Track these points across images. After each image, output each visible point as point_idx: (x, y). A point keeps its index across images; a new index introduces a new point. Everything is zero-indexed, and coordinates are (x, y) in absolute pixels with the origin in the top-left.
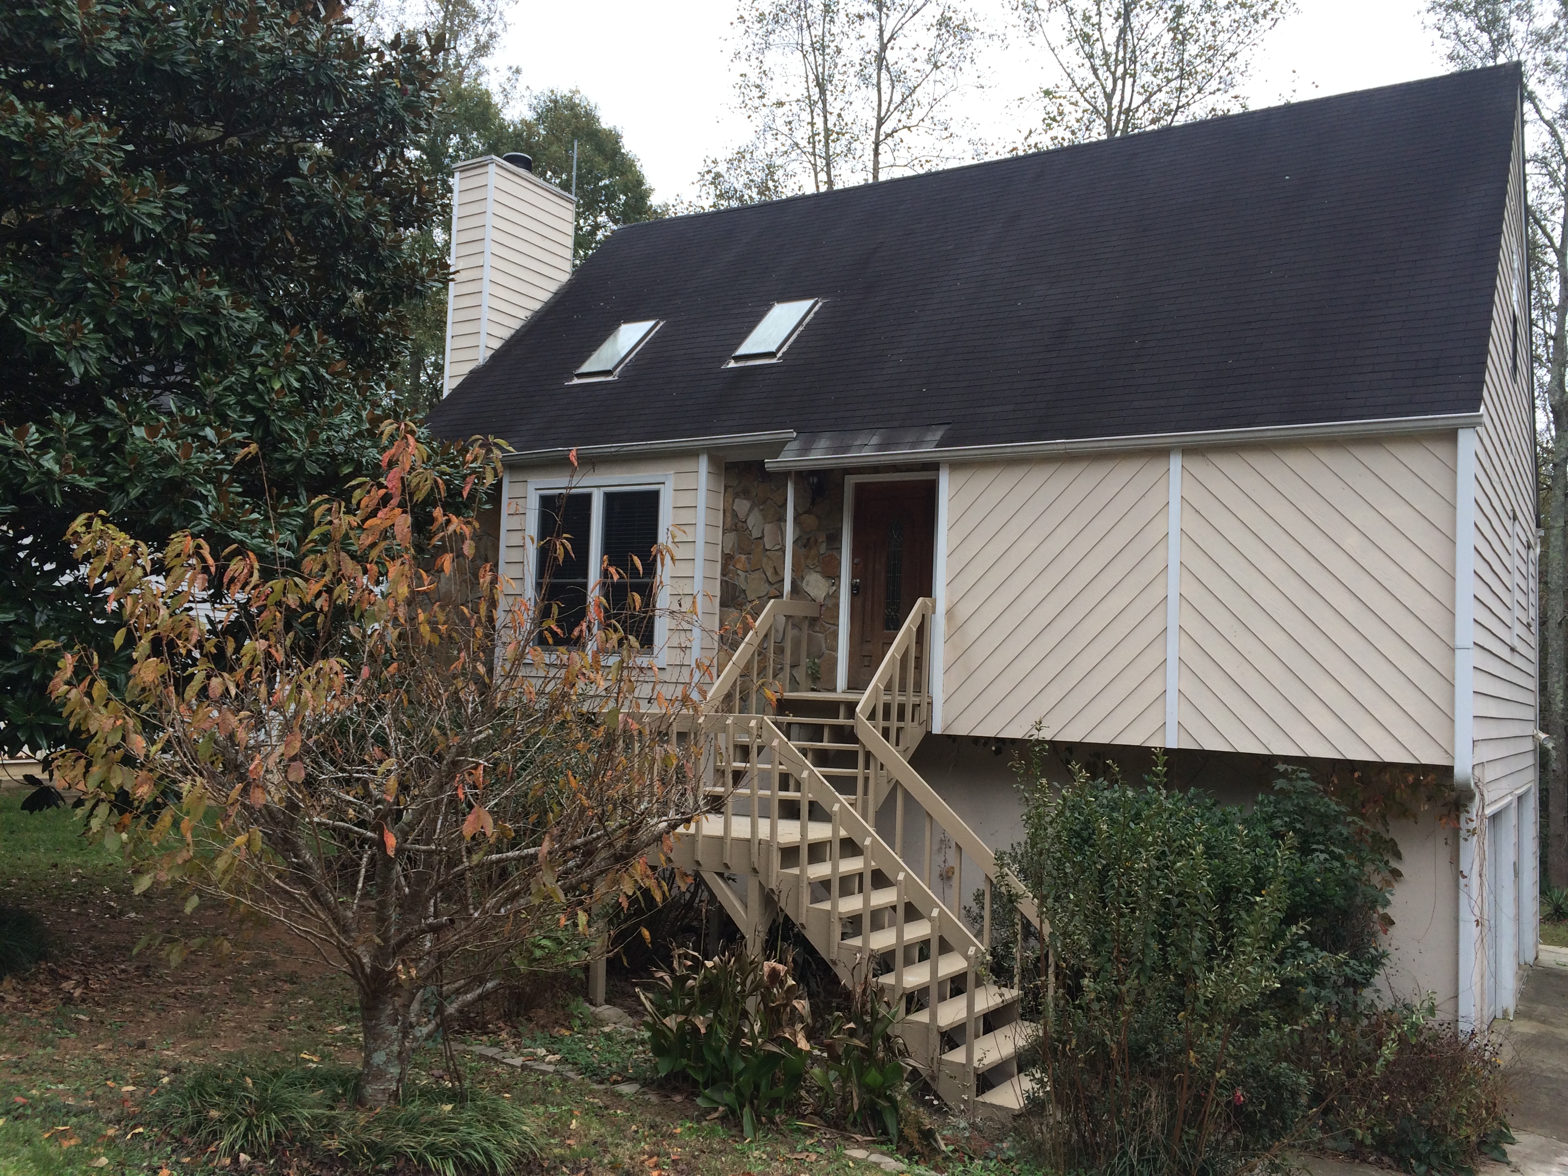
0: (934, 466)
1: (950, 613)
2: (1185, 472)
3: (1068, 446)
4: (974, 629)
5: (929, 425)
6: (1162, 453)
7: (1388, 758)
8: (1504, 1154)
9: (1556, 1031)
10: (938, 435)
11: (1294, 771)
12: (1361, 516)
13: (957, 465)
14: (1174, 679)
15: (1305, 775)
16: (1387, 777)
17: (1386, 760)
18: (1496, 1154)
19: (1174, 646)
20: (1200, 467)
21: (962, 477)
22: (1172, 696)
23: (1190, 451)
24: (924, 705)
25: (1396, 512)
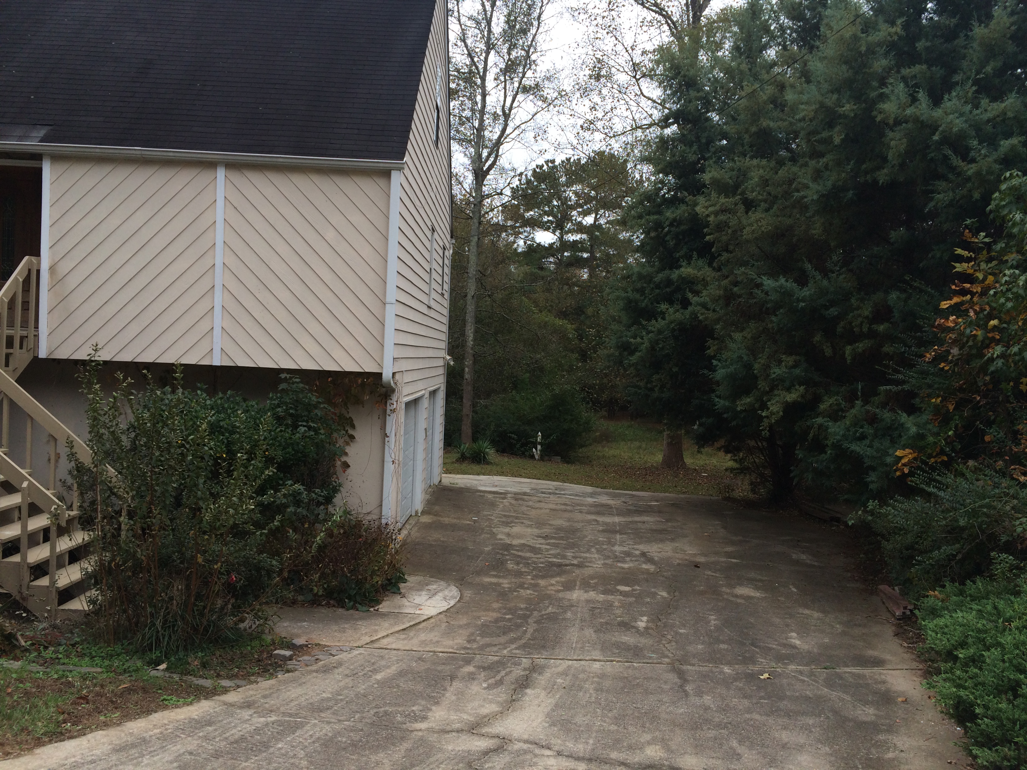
0: (38, 157)
1: (52, 269)
2: (228, 181)
3: (143, 153)
4: (73, 282)
5: (35, 124)
6: (212, 165)
7: (348, 369)
8: (399, 589)
9: (442, 519)
10: (42, 132)
11: (291, 378)
12: (336, 219)
13: (57, 158)
14: (218, 320)
15: (298, 380)
16: (347, 380)
17: (346, 370)
18: (394, 589)
19: (219, 297)
20: (237, 177)
21: (61, 167)
22: (217, 331)
23: (230, 166)
24: (31, 337)
25: (356, 218)
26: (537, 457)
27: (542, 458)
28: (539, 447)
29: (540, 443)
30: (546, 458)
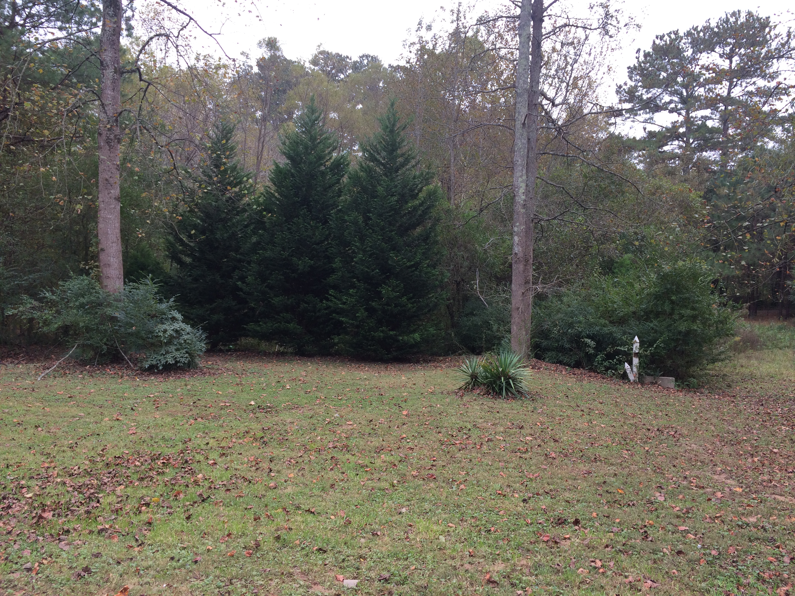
26: (631, 377)
27: (641, 380)
28: (636, 361)
29: (637, 355)
30: (648, 379)
